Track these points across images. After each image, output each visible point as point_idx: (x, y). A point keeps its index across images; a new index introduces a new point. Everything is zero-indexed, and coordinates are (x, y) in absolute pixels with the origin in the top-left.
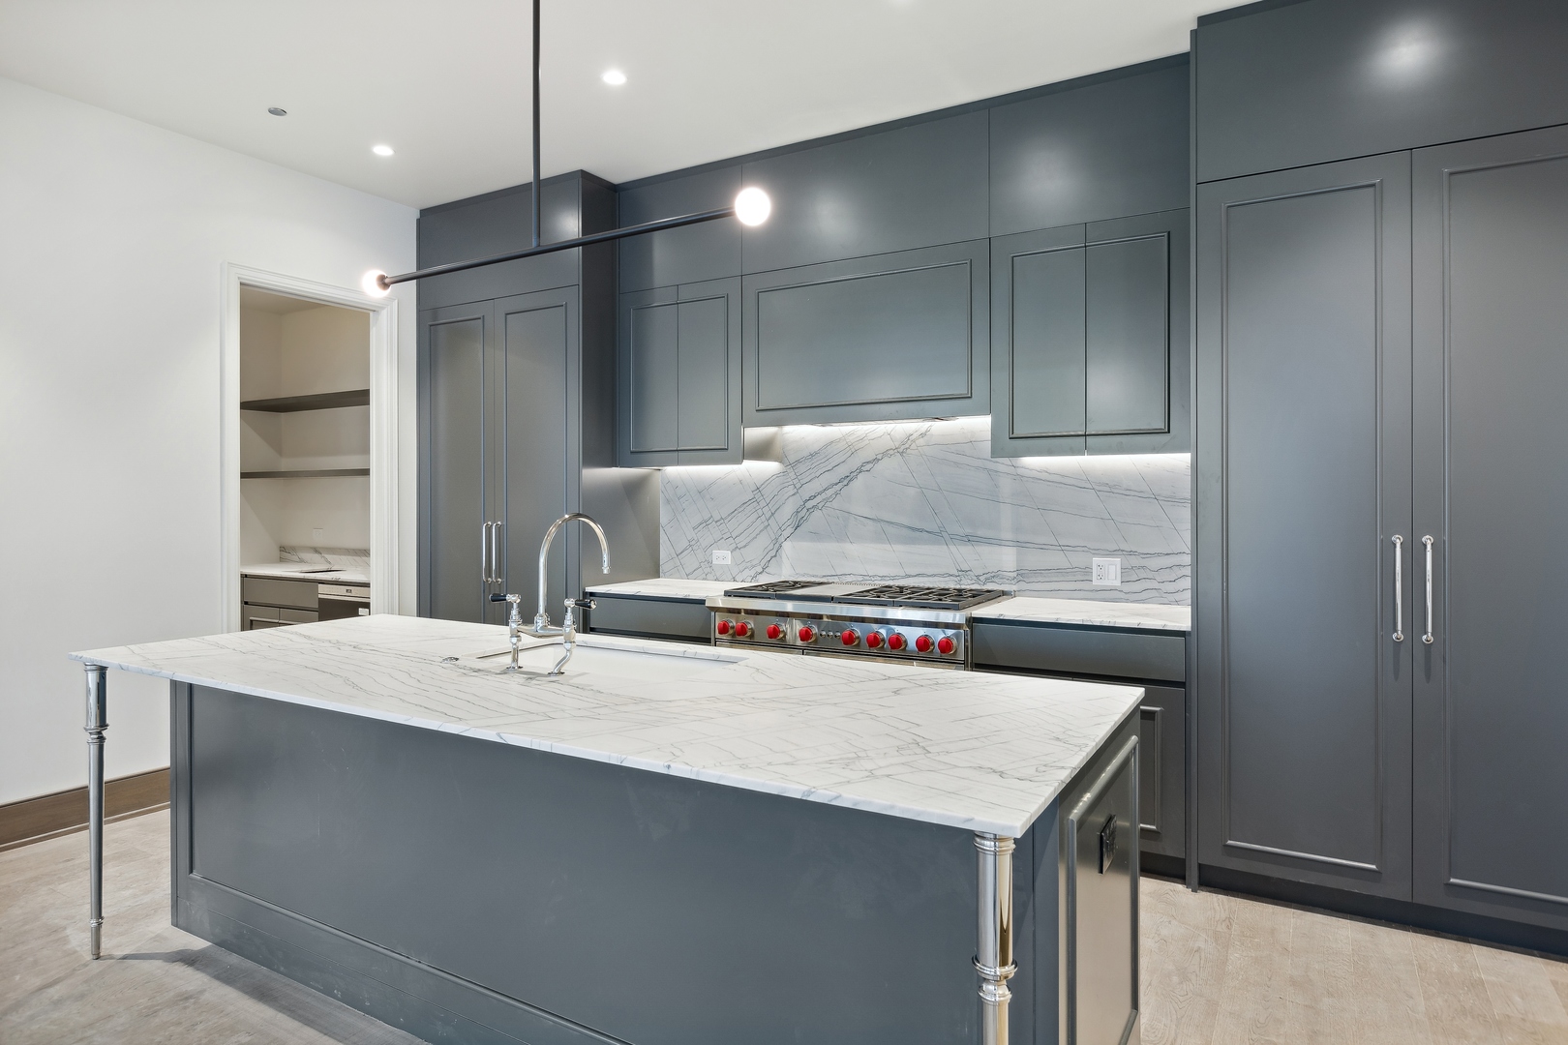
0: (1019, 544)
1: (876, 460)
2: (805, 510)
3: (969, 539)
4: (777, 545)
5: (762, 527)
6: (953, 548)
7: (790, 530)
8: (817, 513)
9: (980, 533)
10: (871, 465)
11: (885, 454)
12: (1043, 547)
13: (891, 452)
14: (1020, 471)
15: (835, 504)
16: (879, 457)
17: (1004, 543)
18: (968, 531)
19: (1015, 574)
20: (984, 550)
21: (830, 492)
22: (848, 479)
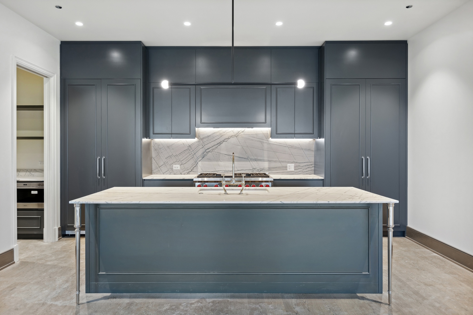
0: (269, 161)
1: (229, 138)
2: (206, 152)
3: (256, 160)
4: (196, 163)
5: (191, 157)
6: (251, 162)
7: (201, 158)
8: (210, 153)
9: (259, 158)
10: (227, 140)
11: (231, 136)
12: (275, 161)
13: (233, 136)
14: (269, 142)
15: (216, 151)
16: (230, 137)
17: (265, 161)
18: (255, 158)
19: (268, 169)
20: (260, 163)
21: (214, 147)
22: (220, 143)
